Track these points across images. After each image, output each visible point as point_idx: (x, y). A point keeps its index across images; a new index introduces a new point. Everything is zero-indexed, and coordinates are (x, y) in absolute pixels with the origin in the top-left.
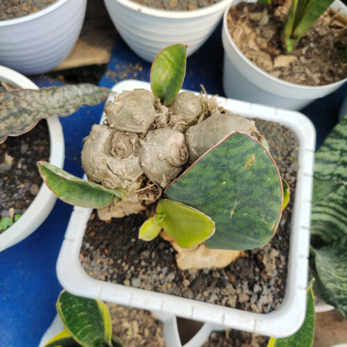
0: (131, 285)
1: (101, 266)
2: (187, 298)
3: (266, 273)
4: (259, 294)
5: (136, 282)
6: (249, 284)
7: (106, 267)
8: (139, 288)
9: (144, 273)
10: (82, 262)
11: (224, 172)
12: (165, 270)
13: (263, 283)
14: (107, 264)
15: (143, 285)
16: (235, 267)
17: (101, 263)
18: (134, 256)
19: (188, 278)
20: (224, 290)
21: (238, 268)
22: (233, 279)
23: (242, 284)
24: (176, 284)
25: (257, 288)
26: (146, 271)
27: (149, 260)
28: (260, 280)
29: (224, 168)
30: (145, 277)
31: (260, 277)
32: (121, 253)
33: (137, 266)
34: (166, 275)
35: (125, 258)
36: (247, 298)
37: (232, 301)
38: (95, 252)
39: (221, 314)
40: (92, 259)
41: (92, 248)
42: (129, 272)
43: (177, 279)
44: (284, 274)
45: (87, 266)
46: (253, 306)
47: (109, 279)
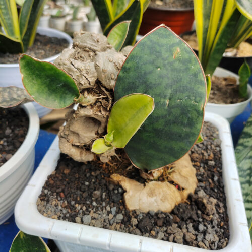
0: (82, 222)
1: (55, 208)
2: (136, 234)
3: (208, 215)
4: (204, 233)
6: (193, 226)
7: (60, 208)
8: (89, 225)
9: (94, 212)
10: (38, 205)
12: (114, 209)
14: (61, 206)
16: (178, 209)
17: (56, 206)
18: (86, 197)
19: (136, 217)
21: (181, 210)
22: (178, 220)
25: (201, 227)
26: (96, 211)
27: (100, 200)
28: (203, 221)
30: (95, 215)
31: (203, 219)
32: (75, 196)
34: (115, 216)
36: (194, 238)
37: (179, 237)
38: (52, 196)
40: (48, 201)
41: (50, 192)
42: (81, 211)
43: (126, 219)
44: (225, 218)
45: (43, 208)
46: (201, 244)
47: (61, 218)
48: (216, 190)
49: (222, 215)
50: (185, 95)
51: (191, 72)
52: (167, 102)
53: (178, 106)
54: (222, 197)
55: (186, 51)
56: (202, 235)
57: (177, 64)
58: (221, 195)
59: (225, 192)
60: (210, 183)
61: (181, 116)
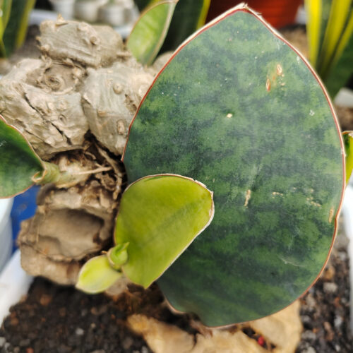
29: (229, 80)
48: (338, 348)
50: (291, 181)
51: (308, 126)
52: (248, 195)
53: (272, 207)
55: (298, 74)
57: (274, 106)
60: (326, 333)
61: (280, 232)
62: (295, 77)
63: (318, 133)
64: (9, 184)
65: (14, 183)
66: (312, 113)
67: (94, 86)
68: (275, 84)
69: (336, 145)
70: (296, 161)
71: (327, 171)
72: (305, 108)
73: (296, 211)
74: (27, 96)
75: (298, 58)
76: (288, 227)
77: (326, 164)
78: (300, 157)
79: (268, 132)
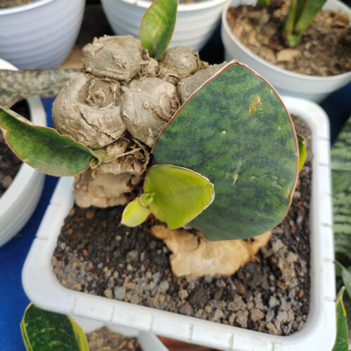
0: (114, 297)
1: (77, 272)
2: (185, 314)
3: (283, 281)
4: (276, 310)
5: (120, 291)
6: (263, 297)
7: (83, 273)
8: (123, 300)
9: (130, 281)
10: (54, 267)
11: (223, 116)
12: (157, 276)
13: (280, 295)
14: (85, 270)
15: (129, 296)
16: (244, 274)
17: (78, 268)
18: (118, 258)
19: (185, 288)
20: (232, 303)
21: (248, 275)
22: (243, 289)
23: (254, 296)
24: (171, 295)
25: (273, 302)
26: (133, 278)
27: (137, 264)
28: (276, 291)
29: (224, 111)
30: (131, 286)
31: (277, 288)
32: (103, 254)
33: (122, 271)
34: (158, 283)
35: (108, 261)
36: (261, 315)
37: (243, 319)
38: (71, 254)
39: (229, 335)
40: (67, 262)
41: (68, 248)
42: (112, 279)
43: (172, 289)
44: (306, 284)
45: (61, 272)
46: (270, 326)
47: (86, 289)
48: (298, 239)
49: (303, 280)
50: (263, 171)
51: (276, 136)
52: (236, 177)
53: (250, 185)
54: (305, 250)
55: (271, 102)
56: (273, 313)
57: (254, 123)
58: (305, 247)
59: (311, 241)
60: (291, 227)
61: (256, 199)
62: (269, 104)
63: (282, 141)
64: (73, 166)
65: (77, 166)
66: (279, 128)
67: (129, 105)
68: (255, 109)
69: (294, 149)
70: (267, 159)
71: (287, 166)
72: (275, 125)
73: (266, 189)
74: (84, 116)
75: (272, 91)
76: (260, 197)
77: (286, 162)
78: (270, 156)
79: (249, 140)
